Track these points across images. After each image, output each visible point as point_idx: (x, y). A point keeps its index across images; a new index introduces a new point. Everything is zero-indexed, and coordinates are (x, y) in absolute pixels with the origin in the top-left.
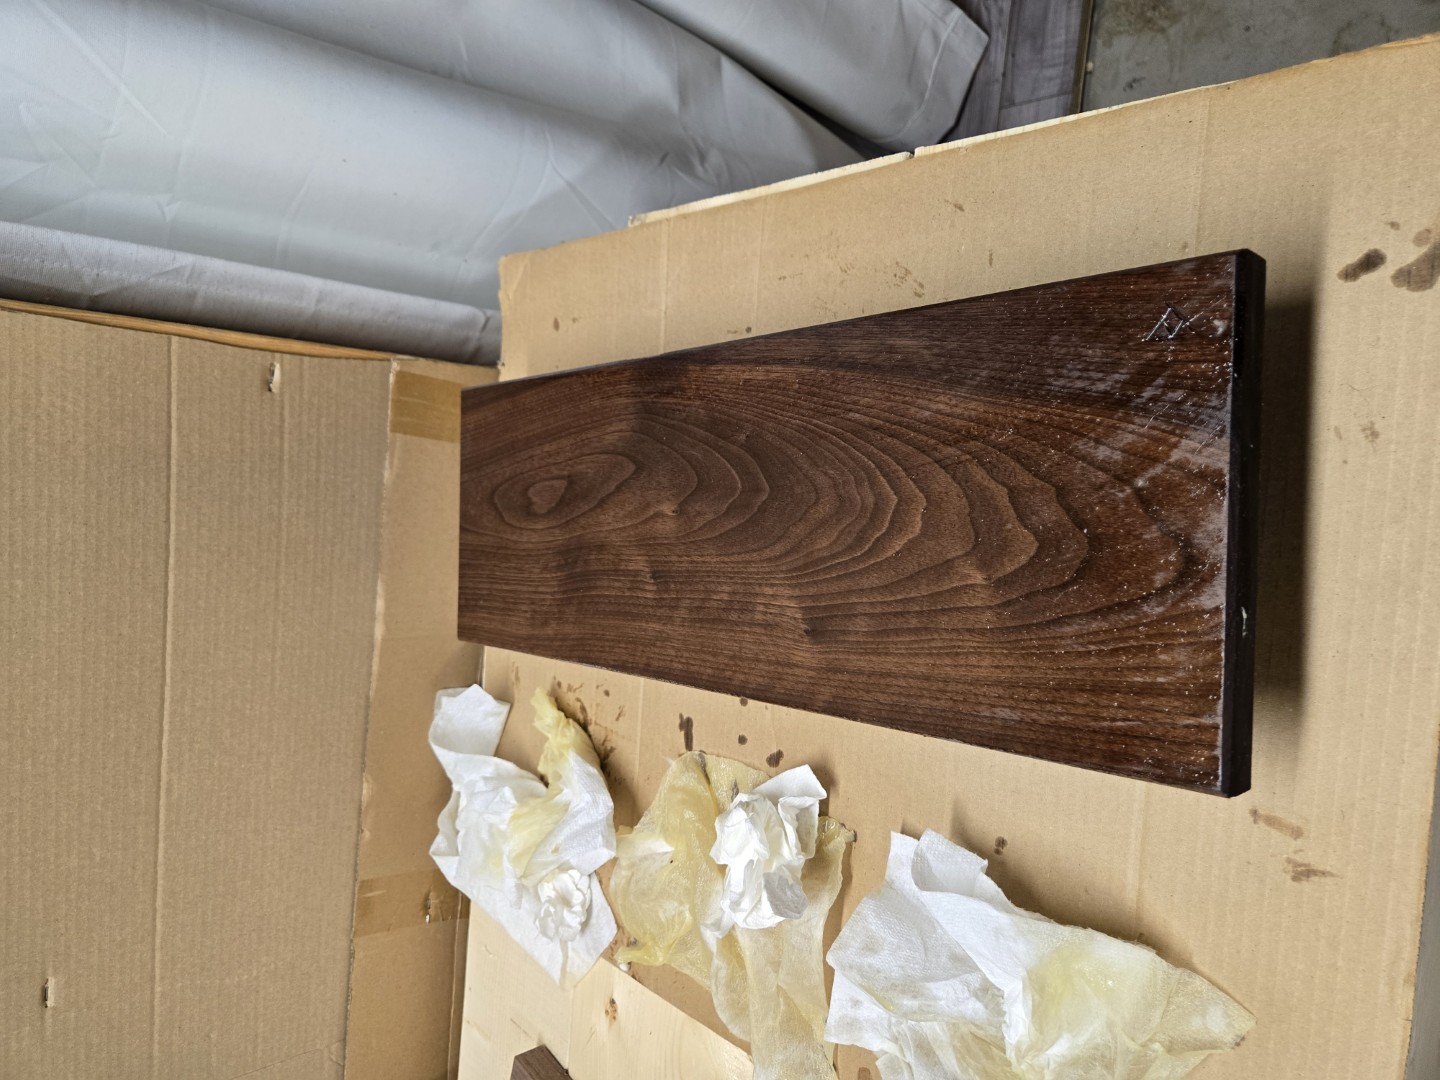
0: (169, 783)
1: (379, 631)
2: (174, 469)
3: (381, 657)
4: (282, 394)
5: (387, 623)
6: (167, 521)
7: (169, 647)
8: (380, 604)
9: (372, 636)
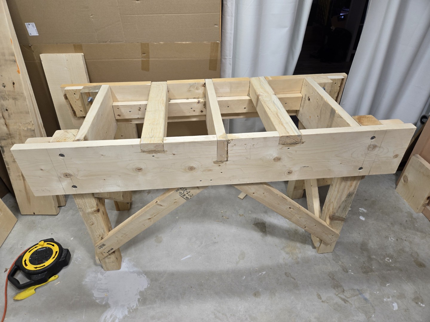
0: (164, 15)
1: (184, 43)
2: (204, 14)
3: (180, 43)
4: (215, 27)
5: (185, 43)
6: (198, 13)
7: (182, 14)
8: (188, 42)
9: (184, 41)
